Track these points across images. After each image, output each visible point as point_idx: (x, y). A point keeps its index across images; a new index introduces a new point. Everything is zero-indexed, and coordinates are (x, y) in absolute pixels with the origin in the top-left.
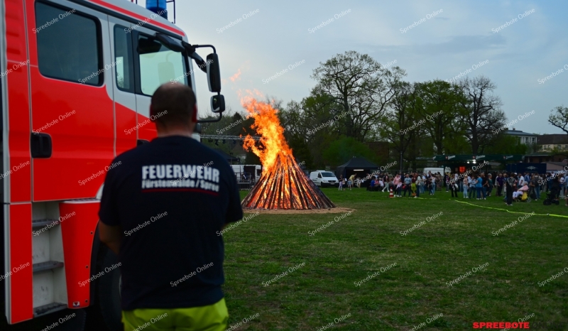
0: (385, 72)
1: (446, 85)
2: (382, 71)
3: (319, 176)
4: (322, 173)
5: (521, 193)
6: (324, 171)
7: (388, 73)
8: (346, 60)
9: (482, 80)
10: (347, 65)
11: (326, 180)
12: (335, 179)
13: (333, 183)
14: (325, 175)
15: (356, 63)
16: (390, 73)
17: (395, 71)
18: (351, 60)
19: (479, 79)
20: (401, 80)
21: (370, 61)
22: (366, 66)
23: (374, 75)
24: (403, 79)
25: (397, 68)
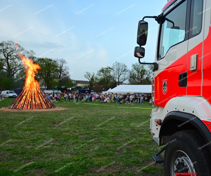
0: (27, 52)
1: (51, 60)
2: (25, 51)
3: (7, 93)
4: (9, 92)
5: (107, 100)
6: (9, 91)
7: (28, 53)
8: (8, 44)
9: (62, 60)
10: (9, 47)
11: (11, 95)
12: (15, 94)
13: (15, 96)
14: (10, 93)
15: (12, 46)
16: (29, 53)
17: (31, 52)
18: (10, 45)
19: (62, 59)
20: (33, 56)
21: (19, 46)
22: (17, 48)
23: (22, 53)
24: (35, 56)
25: (32, 51)
